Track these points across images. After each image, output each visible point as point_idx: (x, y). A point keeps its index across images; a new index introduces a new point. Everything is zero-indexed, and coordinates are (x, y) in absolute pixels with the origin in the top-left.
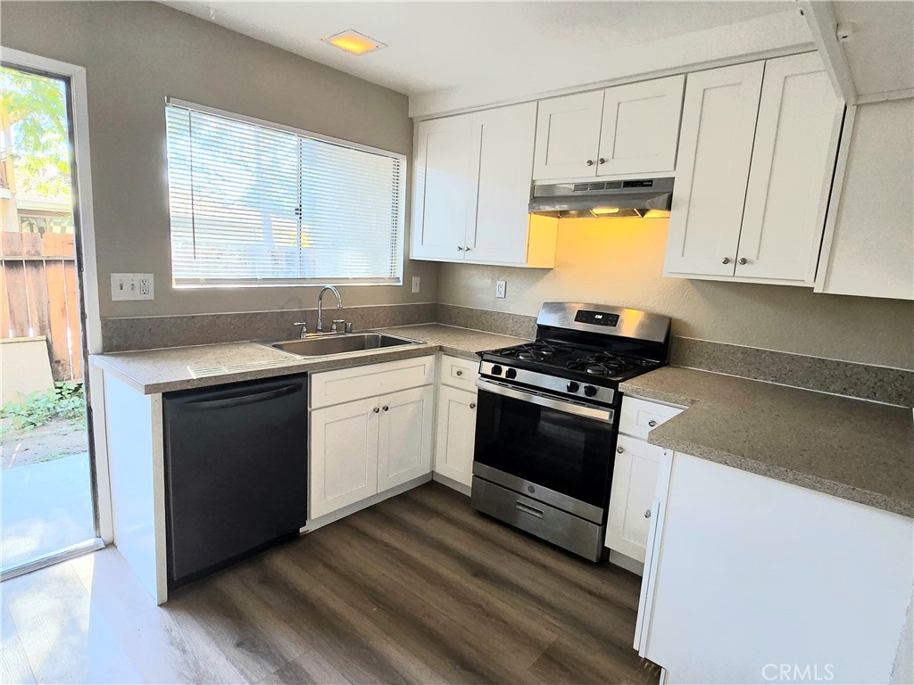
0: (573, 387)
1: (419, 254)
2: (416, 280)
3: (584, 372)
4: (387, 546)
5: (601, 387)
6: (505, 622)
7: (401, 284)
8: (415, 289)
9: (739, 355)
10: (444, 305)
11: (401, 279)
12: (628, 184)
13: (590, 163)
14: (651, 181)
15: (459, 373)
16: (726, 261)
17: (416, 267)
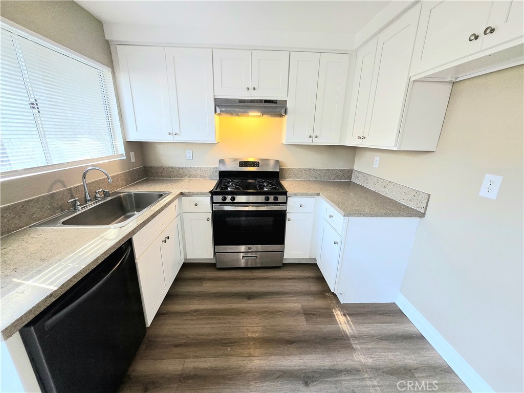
0: (267, 199)
1: (134, 137)
2: (132, 154)
3: (263, 191)
4: (197, 312)
5: (280, 196)
6: (281, 311)
7: (125, 158)
8: (133, 160)
9: (304, 172)
10: (151, 167)
11: (124, 155)
12: (266, 101)
13: (248, 89)
14: (277, 101)
15: (196, 205)
16: (310, 137)
17: (133, 146)
